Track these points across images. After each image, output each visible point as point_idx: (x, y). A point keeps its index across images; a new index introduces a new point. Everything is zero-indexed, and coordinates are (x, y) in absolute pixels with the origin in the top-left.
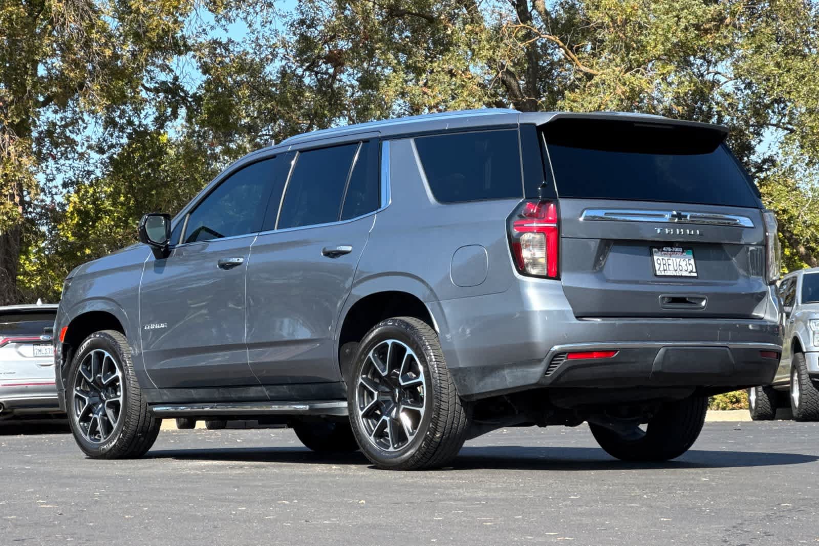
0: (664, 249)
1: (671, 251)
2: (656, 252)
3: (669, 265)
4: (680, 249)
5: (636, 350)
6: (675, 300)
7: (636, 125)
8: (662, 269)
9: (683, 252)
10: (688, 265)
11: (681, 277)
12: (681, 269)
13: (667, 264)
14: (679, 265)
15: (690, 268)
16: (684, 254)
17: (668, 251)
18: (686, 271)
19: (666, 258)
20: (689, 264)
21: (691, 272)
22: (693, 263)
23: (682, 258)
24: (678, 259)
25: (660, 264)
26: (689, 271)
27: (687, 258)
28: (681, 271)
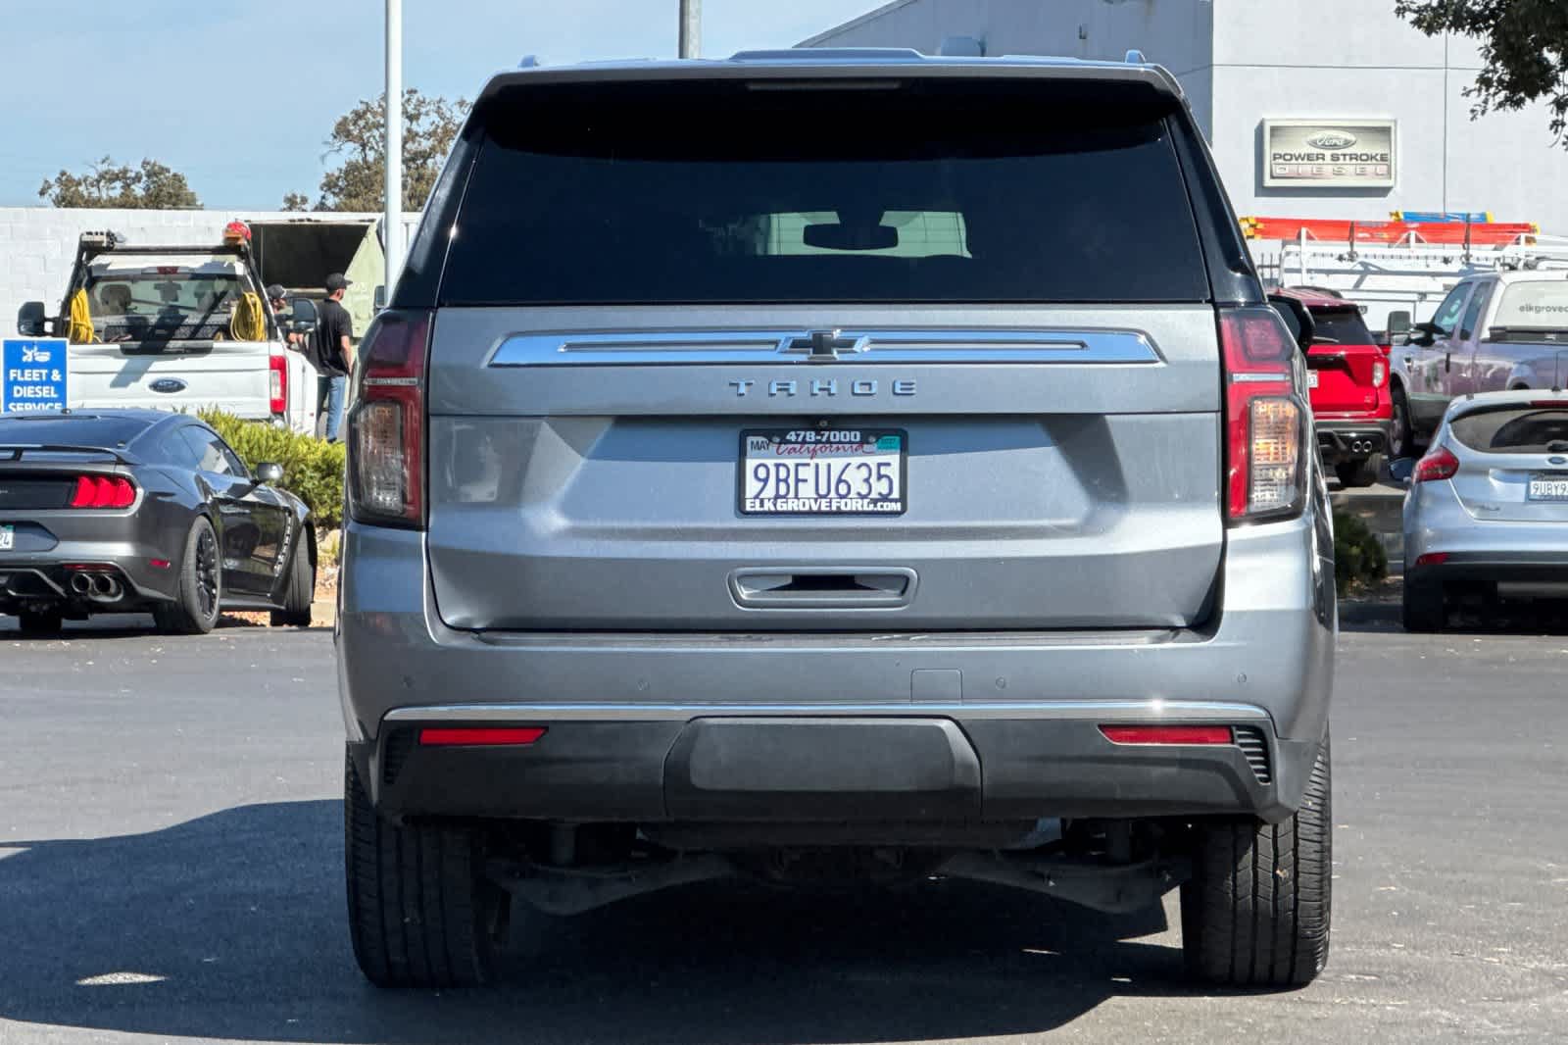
0: (792, 436)
1: (817, 442)
2: (760, 447)
3: (797, 481)
4: (854, 436)
5: (598, 726)
6: (804, 582)
7: (752, 87)
8: (770, 492)
9: (863, 443)
10: (873, 480)
11: (838, 514)
12: (843, 491)
13: (792, 481)
14: (840, 481)
15: (879, 487)
16: (868, 448)
17: (804, 442)
18: (862, 497)
19: (791, 463)
20: (880, 477)
21: (885, 498)
22: (893, 471)
23: (856, 461)
24: (837, 464)
25: (766, 481)
26: (874, 495)
27: (873, 461)
28: (842, 497)
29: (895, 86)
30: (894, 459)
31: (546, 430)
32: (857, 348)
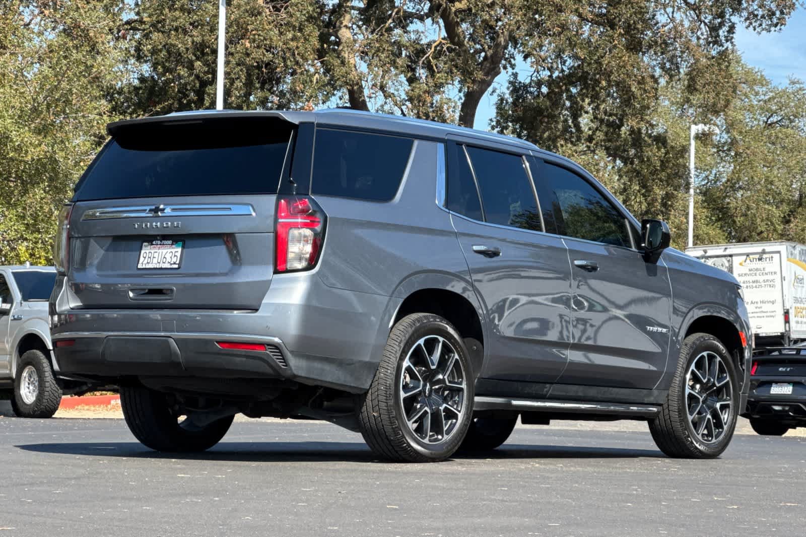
0: (154, 243)
1: (160, 244)
2: (146, 246)
3: (154, 257)
4: (170, 242)
6: (153, 292)
7: (166, 124)
8: (145, 262)
9: (172, 244)
10: (173, 257)
11: (161, 269)
12: (164, 261)
13: (152, 258)
14: (164, 257)
15: (174, 260)
16: (173, 246)
17: (157, 244)
18: (169, 263)
19: (153, 251)
20: (175, 256)
21: (175, 263)
22: (179, 254)
23: (169, 251)
24: (165, 251)
25: (145, 258)
26: (172, 262)
27: (173, 250)
28: (163, 263)
29: (201, 122)
30: (179, 250)
31: (92, 241)
32: (165, 211)
